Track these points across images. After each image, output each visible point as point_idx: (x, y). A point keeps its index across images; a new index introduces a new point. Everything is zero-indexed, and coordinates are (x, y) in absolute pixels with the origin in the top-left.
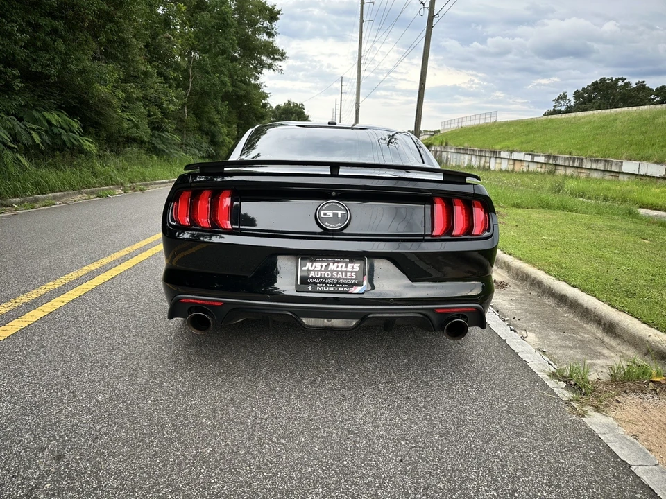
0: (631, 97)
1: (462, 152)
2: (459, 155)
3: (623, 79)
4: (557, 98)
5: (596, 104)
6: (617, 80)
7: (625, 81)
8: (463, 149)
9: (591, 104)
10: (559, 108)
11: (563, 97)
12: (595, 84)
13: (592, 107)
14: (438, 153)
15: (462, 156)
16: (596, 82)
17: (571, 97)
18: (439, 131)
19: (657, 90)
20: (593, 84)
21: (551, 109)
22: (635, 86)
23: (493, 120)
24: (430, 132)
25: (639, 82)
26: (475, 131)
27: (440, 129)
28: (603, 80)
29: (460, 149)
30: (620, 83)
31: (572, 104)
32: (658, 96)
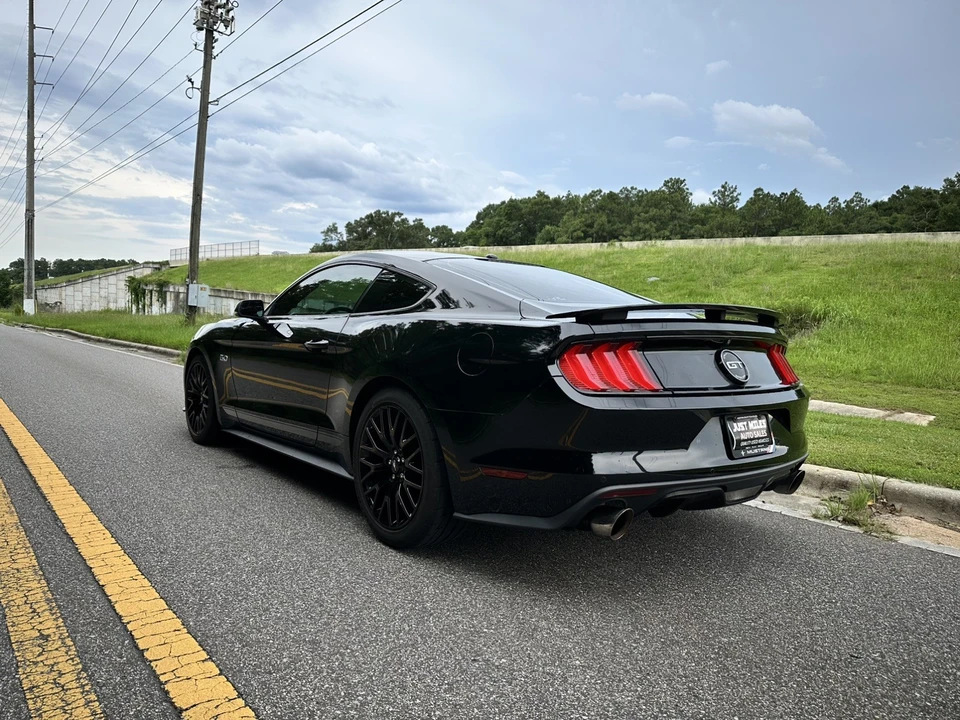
0: (409, 236)
1: (223, 295)
2: (219, 299)
3: (400, 214)
4: (326, 229)
5: (374, 241)
6: (394, 215)
7: (403, 217)
8: (225, 291)
9: (368, 241)
10: (329, 243)
11: (333, 229)
12: (369, 216)
13: (369, 245)
14: (181, 296)
15: (225, 301)
16: (371, 214)
17: (342, 229)
18: (167, 263)
19: (433, 229)
20: (367, 217)
21: (320, 243)
22: (412, 223)
23: (253, 253)
24: (153, 263)
25: (416, 220)
26: (233, 266)
27: (168, 259)
28: (378, 213)
29: (219, 290)
30: (397, 219)
31: (345, 239)
32: (435, 237)
